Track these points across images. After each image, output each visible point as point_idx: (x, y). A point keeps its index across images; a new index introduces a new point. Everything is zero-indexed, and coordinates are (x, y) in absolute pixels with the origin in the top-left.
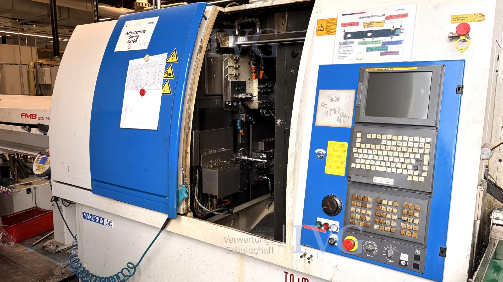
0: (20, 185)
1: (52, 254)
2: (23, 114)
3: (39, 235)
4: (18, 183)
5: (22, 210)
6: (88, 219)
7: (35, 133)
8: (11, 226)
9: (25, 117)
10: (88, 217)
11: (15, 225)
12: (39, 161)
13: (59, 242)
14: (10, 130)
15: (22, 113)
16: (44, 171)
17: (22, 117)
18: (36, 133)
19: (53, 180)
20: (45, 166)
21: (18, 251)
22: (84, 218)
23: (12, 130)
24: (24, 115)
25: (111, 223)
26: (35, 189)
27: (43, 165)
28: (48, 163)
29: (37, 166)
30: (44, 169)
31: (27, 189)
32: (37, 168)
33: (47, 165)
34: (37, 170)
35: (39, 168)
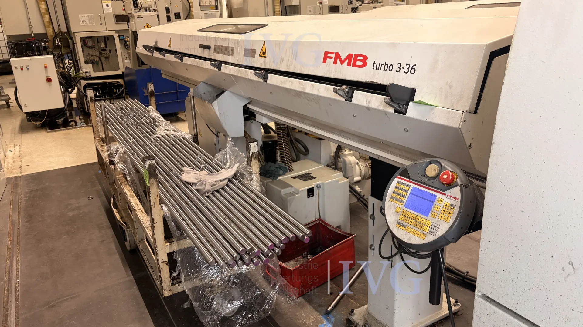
0: (294, 177)
2: (329, 55)
4: (290, 171)
7: (365, 104)
9: (335, 63)
12: (403, 196)
13: (379, 320)
14: (300, 90)
15: (326, 53)
16: (431, 238)
17: (325, 61)
18: (370, 106)
19: (480, 291)
20: (430, 221)
23: (303, 91)
24: (331, 58)
26: (319, 189)
27: (421, 217)
28: (442, 217)
29: (402, 214)
30: (428, 230)
31: (308, 189)
32: (402, 219)
33: (438, 221)
34: (403, 228)
35: (410, 223)
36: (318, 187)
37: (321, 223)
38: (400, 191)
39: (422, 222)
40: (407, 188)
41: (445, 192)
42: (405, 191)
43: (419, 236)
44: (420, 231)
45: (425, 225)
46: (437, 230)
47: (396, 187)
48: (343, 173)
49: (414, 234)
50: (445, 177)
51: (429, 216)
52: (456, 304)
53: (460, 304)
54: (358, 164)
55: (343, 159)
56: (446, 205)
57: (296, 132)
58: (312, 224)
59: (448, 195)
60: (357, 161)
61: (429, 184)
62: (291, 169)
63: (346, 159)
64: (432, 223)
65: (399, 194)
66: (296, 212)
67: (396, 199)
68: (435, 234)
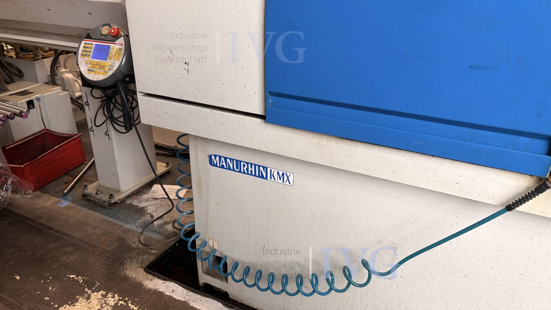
0: (11, 95)
1: (104, 207)
3: (66, 174)
4: (5, 91)
5: (26, 136)
6: (222, 167)
8: (22, 166)
10: (224, 164)
11: (27, 163)
12: (90, 52)
13: (109, 187)
16: (110, 73)
19: (139, 92)
20: (108, 63)
21: (44, 206)
22: (211, 164)
25: (288, 178)
26: (39, 101)
27: (102, 62)
28: (115, 58)
29: (90, 64)
30: (108, 68)
31: (26, 102)
32: (91, 67)
33: (113, 61)
34: (92, 72)
35: (97, 68)
36: (38, 99)
37: (47, 132)
38: (87, 49)
39: (104, 65)
40: (91, 46)
41: (115, 42)
42: (90, 48)
43: (103, 74)
44: (103, 71)
45: (105, 66)
46: (113, 67)
47: (84, 47)
48: (61, 87)
49: (99, 74)
50: (113, 31)
51: (108, 60)
52: (167, 166)
53: (170, 165)
54: (76, 81)
55: (60, 76)
56: (117, 50)
57: (7, 58)
58: (38, 134)
59: (117, 44)
60: (75, 78)
61: (105, 39)
62: (6, 89)
63: (63, 76)
64: (110, 64)
65: (86, 51)
66: (18, 124)
67: (85, 55)
68: (112, 70)
